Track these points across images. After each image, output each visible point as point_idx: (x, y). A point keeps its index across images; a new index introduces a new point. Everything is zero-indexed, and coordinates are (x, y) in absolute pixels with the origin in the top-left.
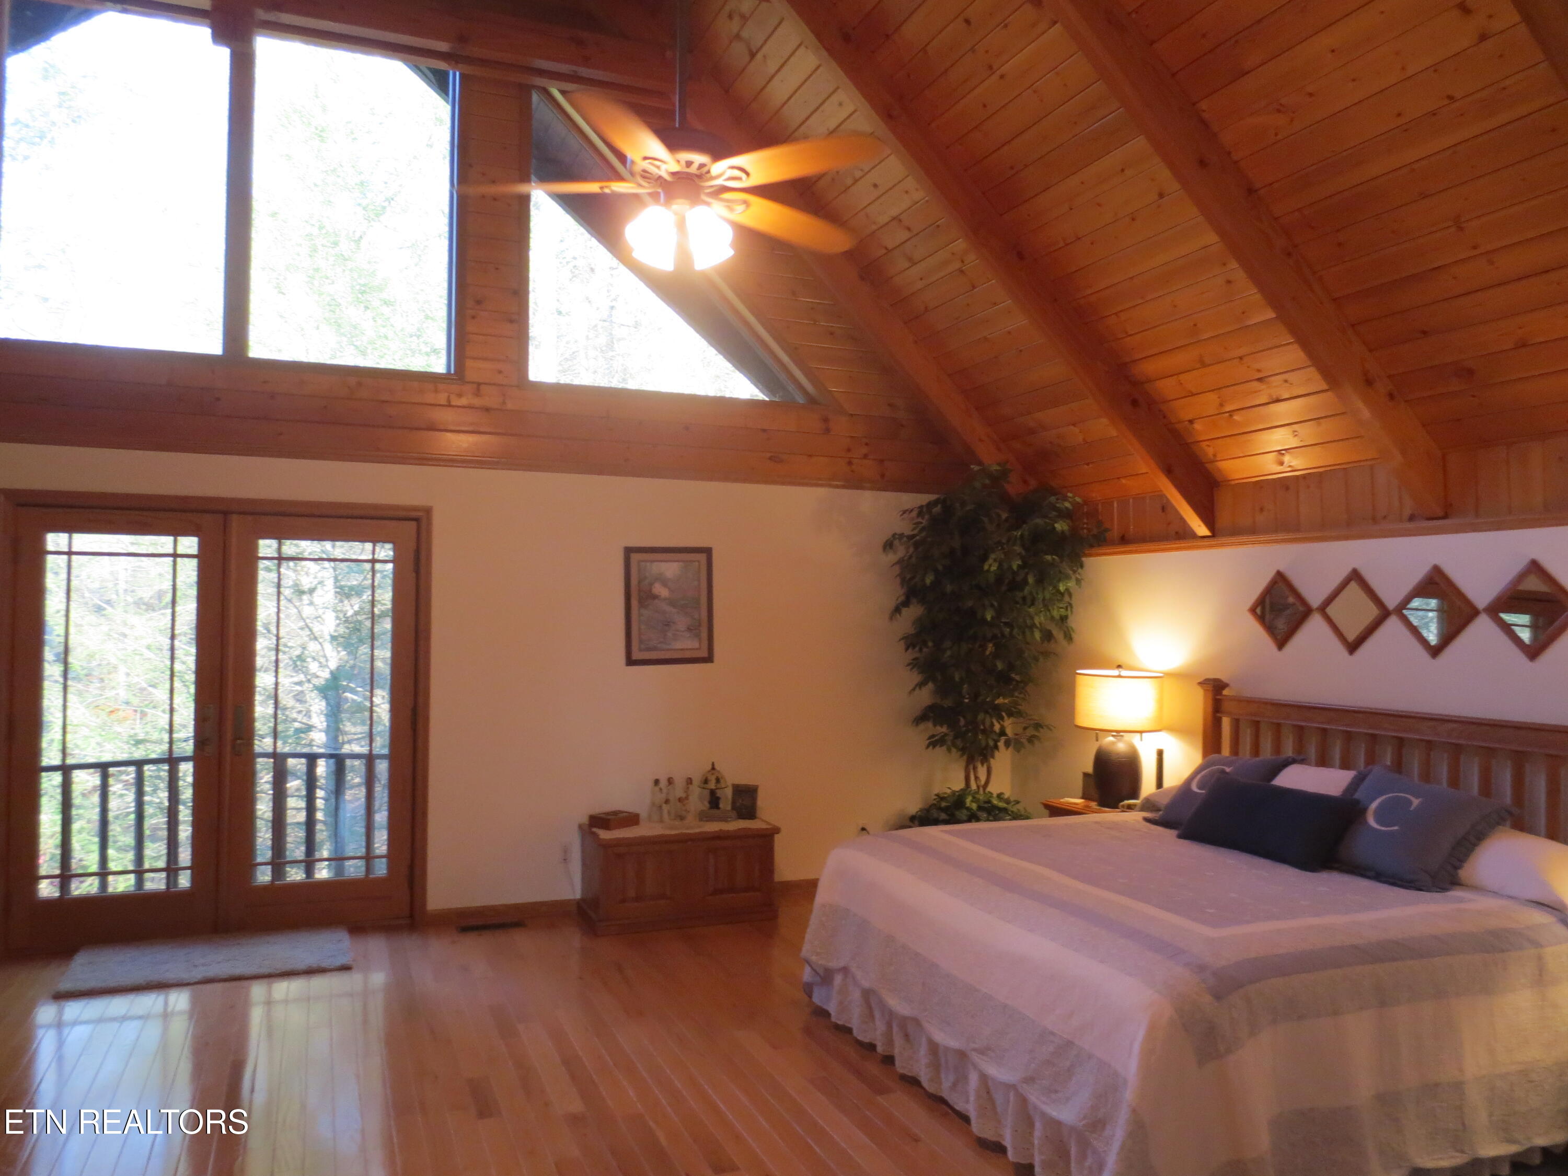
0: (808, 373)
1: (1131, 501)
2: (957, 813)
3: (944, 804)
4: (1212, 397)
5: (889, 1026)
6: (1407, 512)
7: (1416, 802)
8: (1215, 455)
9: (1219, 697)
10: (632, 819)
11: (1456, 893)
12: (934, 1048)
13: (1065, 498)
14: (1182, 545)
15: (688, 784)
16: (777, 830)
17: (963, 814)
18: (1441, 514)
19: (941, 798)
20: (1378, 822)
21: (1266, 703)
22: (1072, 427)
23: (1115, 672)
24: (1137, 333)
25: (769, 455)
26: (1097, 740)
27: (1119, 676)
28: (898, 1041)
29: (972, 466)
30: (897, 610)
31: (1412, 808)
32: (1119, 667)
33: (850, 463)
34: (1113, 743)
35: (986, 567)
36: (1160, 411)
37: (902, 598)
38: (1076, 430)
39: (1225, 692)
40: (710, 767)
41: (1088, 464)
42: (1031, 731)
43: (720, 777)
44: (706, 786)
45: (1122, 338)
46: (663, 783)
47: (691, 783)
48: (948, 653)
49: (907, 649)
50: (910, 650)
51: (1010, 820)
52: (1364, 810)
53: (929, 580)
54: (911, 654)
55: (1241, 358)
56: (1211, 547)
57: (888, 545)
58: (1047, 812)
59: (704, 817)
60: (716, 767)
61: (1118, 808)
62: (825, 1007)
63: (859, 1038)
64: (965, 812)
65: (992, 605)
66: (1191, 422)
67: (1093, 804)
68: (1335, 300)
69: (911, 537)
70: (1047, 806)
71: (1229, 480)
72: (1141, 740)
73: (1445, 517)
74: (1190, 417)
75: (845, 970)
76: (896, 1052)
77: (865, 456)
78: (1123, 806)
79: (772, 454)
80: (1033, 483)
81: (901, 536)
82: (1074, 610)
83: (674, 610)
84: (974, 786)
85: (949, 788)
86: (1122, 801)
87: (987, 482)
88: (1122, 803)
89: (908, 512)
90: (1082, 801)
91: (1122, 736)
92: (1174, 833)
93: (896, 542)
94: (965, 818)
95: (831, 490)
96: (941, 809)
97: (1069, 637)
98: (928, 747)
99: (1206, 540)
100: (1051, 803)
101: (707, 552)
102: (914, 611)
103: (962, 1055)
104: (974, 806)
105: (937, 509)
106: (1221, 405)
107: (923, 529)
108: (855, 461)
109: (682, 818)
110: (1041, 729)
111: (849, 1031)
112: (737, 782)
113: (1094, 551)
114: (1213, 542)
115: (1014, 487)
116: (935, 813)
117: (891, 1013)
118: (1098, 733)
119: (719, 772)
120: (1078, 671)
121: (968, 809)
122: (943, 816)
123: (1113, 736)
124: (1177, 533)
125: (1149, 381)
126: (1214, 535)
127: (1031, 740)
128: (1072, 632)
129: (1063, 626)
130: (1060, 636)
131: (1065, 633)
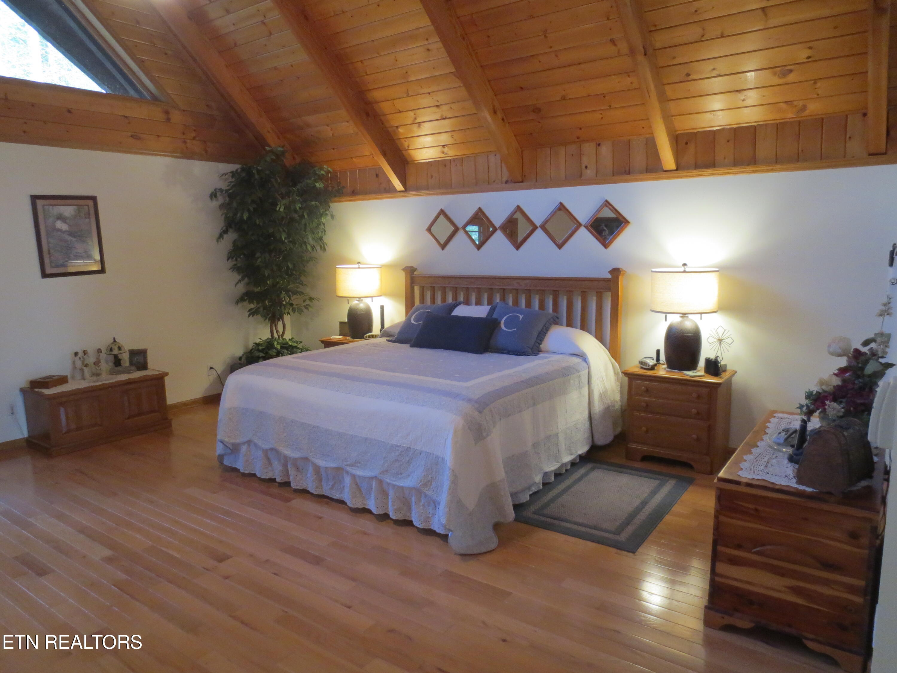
0: (152, 79)
1: (358, 171)
2: (270, 352)
3: (260, 348)
4: (411, 114)
5: (285, 465)
6: (505, 179)
7: (521, 317)
8: (408, 147)
9: (412, 276)
10: (62, 380)
11: (541, 355)
12: (317, 469)
13: (322, 169)
14: (389, 196)
15: (98, 353)
16: (166, 374)
17: (273, 352)
18: (521, 180)
19: (257, 345)
20: (505, 327)
21: (439, 277)
22: (326, 127)
23: (357, 266)
24: (373, 74)
25: (130, 134)
26: (348, 303)
27: (359, 268)
28: (292, 472)
29: (266, 148)
30: (221, 236)
31: (520, 320)
32: (359, 263)
33: (185, 142)
34: (358, 304)
35: (278, 209)
36: (381, 120)
37: (224, 228)
38: (328, 128)
39: (415, 273)
40: (113, 340)
41: (334, 149)
42: (308, 302)
43: (120, 346)
44: (111, 353)
45: (364, 76)
46: (80, 354)
47: (101, 352)
48: (260, 260)
49: (228, 260)
50: (230, 260)
51: (300, 352)
52: (500, 323)
53: (245, 217)
54: (231, 263)
55: (429, 93)
56: (405, 196)
57: (213, 196)
58: (323, 345)
59: (112, 372)
60: (116, 340)
61: (364, 338)
62: (234, 466)
63: (262, 477)
64: (274, 350)
65: (284, 231)
66: (397, 127)
67: (349, 338)
68: (481, 66)
69: (227, 191)
70: (322, 342)
71: (415, 161)
72: (372, 301)
73: (522, 182)
74: (396, 125)
75: (249, 442)
76: (291, 479)
77: (194, 138)
78: (366, 337)
79: (133, 134)
80: (298, 160)
81: (221, 190)
82: (326, 233)
83: (74, 239)
84: (276, 335)
85: (260, 339)
86: (366, 334)
87: (274, 158)
88: (365, 336)
89: (224, 175)
90: (341, 337)
91: (362, 300)
92: (408, 345)
93: (219, 194)
94: (275, 354)
95: (173, 159)
96: (259, 350)
97: (323, 248)
98: (249, 316)
99: (402, 193)
100: (325, 340)
101: (94, 199)
102: (231, 236)
103: (338, 469)
104: (279, 347)
105: (244, 175)
106: (415, 119)
107: (234, 186)
108: (188, 141)
109: (98, 375)
110: (313, 301)
111: (254, 475)
112: (131, 348)
113: (336, 199)
114: (406, 194)
115: (288, 161)
116: (257, 354)
117: (286, 457)
118: (348, 299)
119: (119, 343)
120: (337, 266)
121: (276, 349)
122: (261, 354)
123: (357, 300)
124: (385, 189)
125: (377, 102)
126: (406, 190)
127: (307, 307)
128: (325, 245)
129: (320, 242)
130: (318, 248)
131: (321, 246)
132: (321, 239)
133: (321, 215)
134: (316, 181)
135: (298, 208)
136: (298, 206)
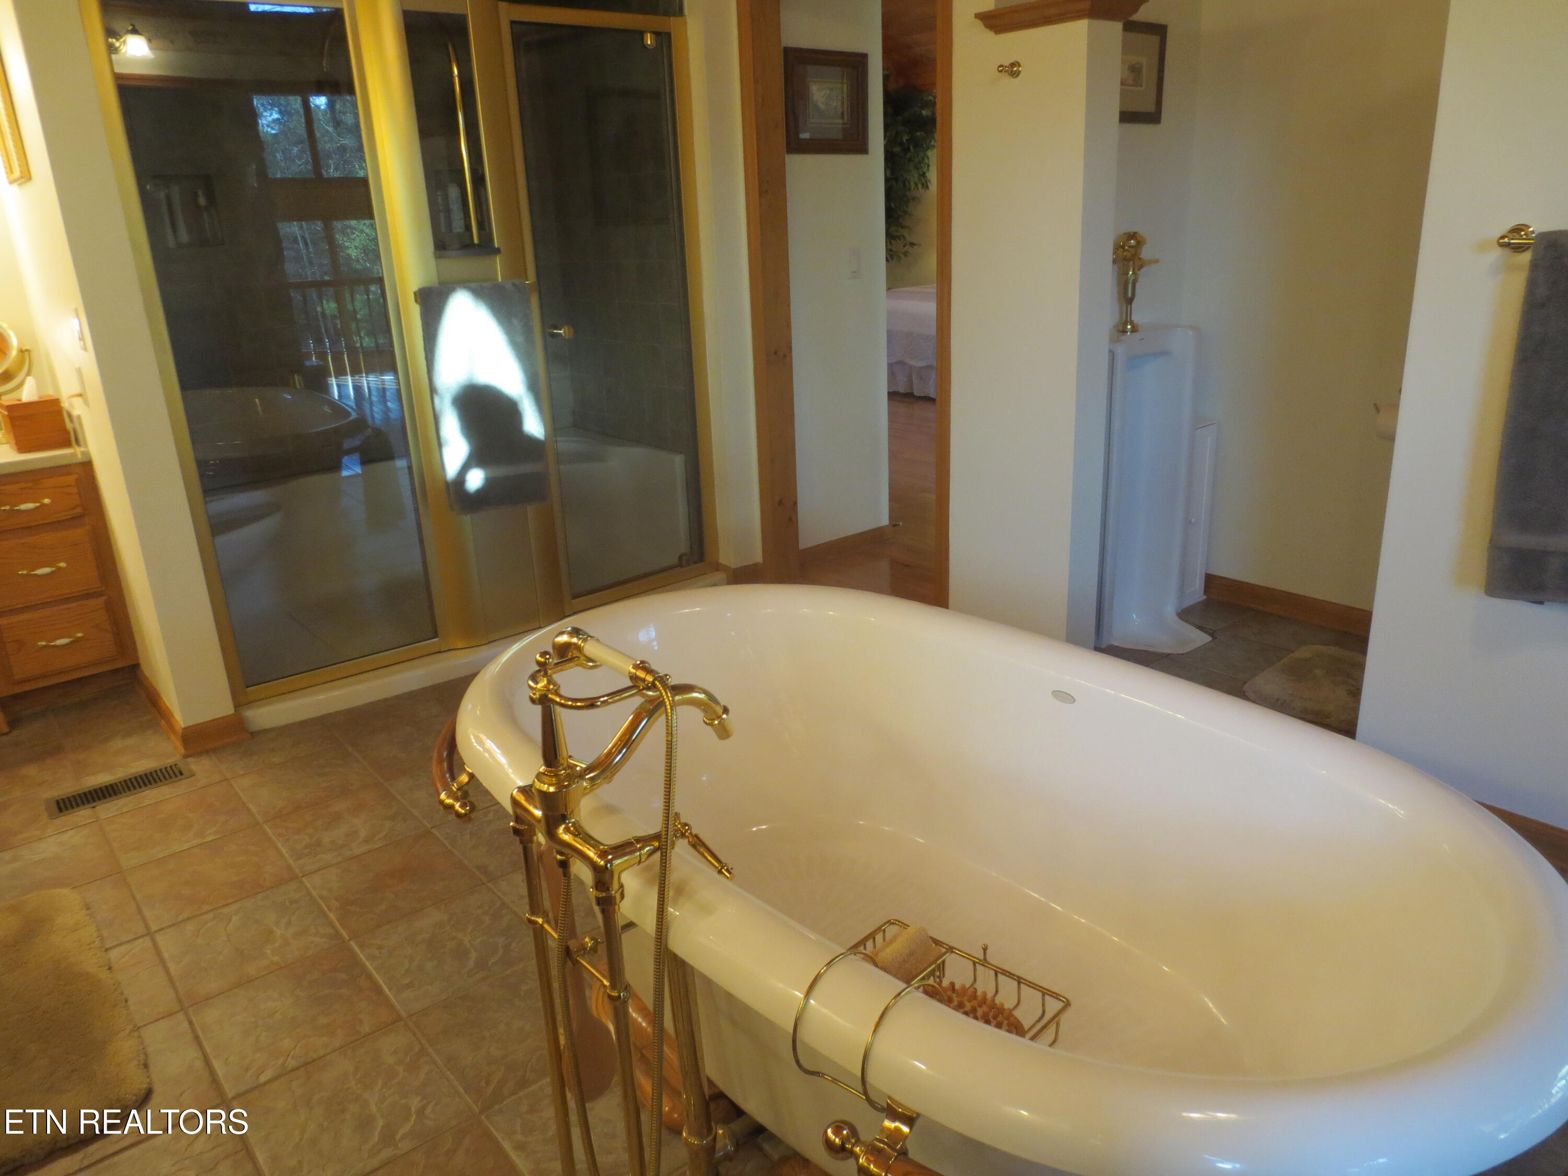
127: (906, 254)
128: (928, 183)
129: (923, 179)
130: (920, 186)
131: (923, 184)
132: (924, 175)
133: (928, 148)
134: (922, 108)
135: (904, 140)
136: (905, 138)
